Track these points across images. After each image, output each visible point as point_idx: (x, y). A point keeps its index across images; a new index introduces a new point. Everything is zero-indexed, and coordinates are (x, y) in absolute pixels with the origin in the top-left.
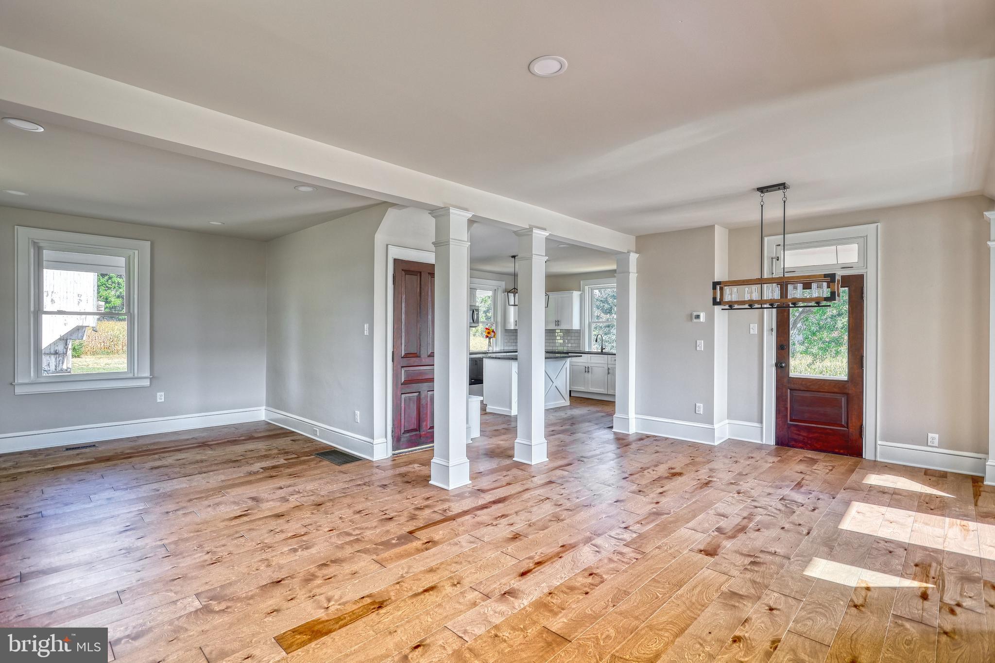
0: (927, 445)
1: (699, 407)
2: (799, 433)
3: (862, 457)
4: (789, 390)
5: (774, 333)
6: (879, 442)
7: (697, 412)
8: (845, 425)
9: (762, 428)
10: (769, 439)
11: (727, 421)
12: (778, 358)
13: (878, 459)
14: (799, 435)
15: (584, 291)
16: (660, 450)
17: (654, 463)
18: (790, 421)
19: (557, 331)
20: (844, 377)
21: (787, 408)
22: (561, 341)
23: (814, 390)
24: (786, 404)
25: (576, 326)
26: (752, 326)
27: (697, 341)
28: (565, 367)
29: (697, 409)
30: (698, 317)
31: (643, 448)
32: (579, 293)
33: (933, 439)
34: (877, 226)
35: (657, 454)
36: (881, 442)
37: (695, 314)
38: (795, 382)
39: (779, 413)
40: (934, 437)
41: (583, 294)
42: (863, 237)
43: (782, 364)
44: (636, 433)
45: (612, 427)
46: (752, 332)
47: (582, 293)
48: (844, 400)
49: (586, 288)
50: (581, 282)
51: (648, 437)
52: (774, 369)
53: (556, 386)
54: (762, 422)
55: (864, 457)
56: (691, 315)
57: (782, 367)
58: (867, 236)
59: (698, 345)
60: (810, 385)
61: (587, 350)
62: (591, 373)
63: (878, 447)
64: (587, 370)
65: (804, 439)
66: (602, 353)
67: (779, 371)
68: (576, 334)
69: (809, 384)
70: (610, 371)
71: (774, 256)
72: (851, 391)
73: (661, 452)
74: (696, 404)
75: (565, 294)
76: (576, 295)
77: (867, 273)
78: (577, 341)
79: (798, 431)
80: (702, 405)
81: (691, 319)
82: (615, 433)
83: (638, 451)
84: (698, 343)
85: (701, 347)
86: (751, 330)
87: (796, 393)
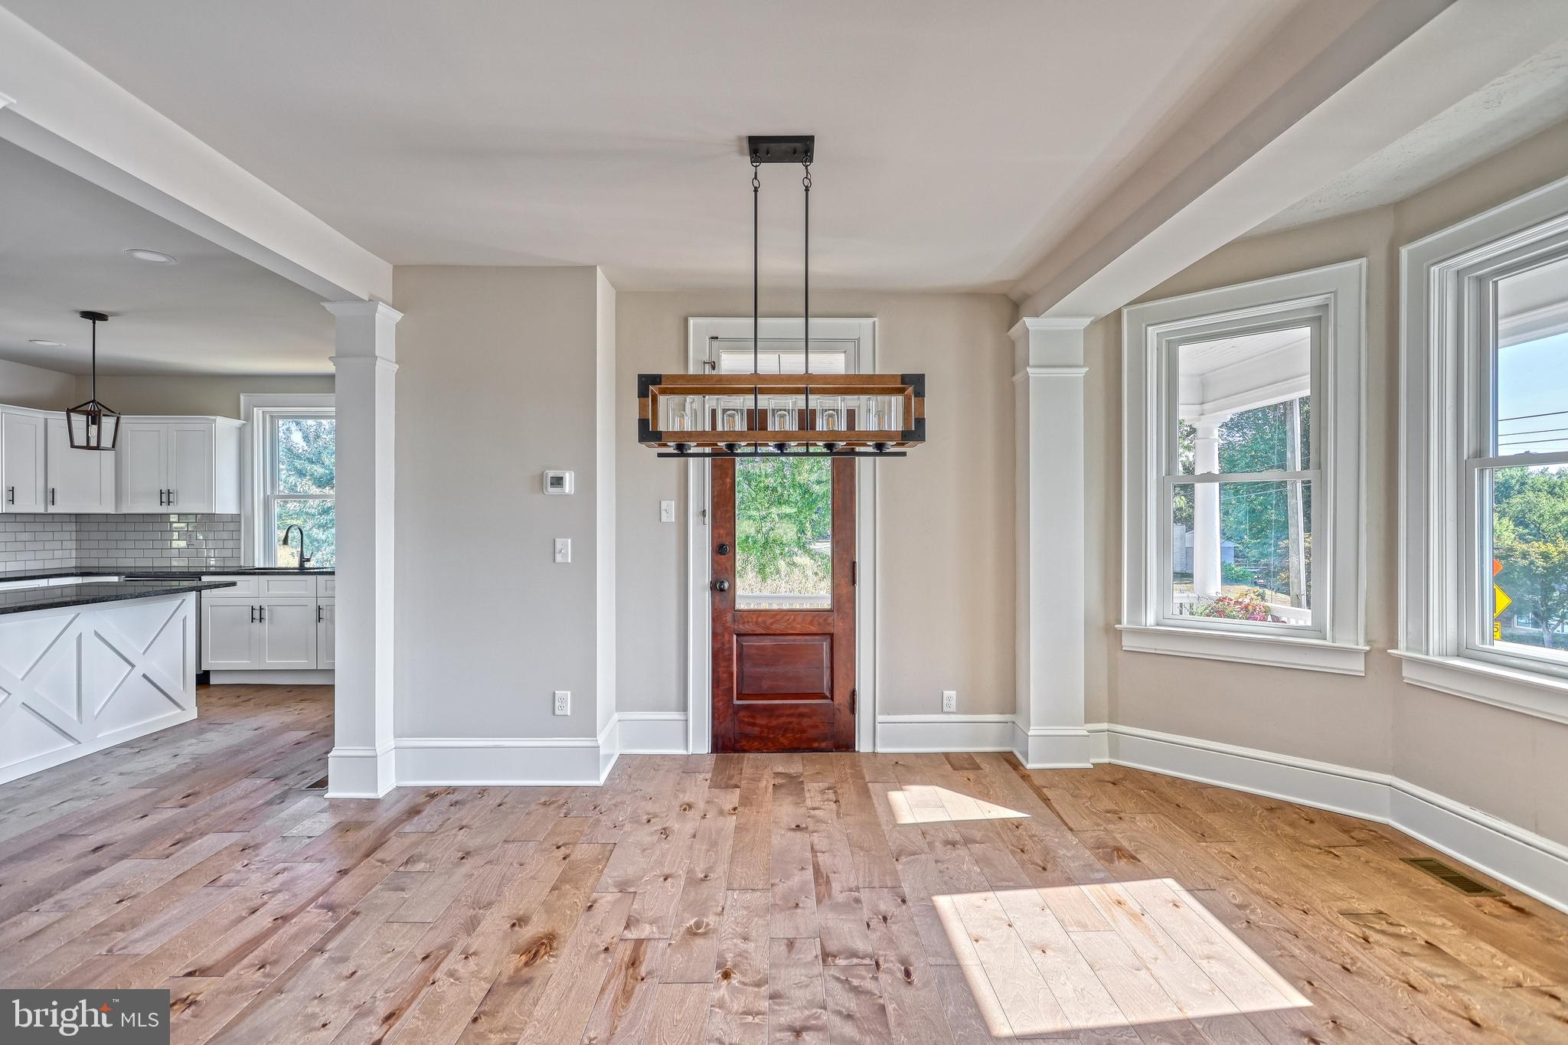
0: (942, 712)
1: (563, 700)
2: (751, 720)
3: (855, 750)
4: (735, 636)
5: (708, 519)
6: (879, 718)
7: (557, 712)
8: (828, 694)
9: (687, 720)
10: (701, 744)
11: (616, 716)
12: (714, 571)
13: (879, 750)
14: (753, 725)
15: (249, 418)
16: (474, 843)
17: (465, 913)
18: (738, 699)
19: (174, 518)
20: (826, 604)
21: (732, 674)
22: (183, 544)
23: (778, 632)
24: (731, 665)
25: (226, 503)
26: (664, 504)
27: (557, 540)
28: (179, 616)
29: (557, 704)
30: (558, 481)
31: (421, 849)
32: (237, 423)
33: (950, 699)
34: (874, 323)
35: (468, 866)
36: (881, 716)
37: (551, 473)
38: (746, 620)
39: (718, 687)
40: (950, 694)
41: (248, 428)
42: (853, 340)
43: (721, 587)
44: (398, 788)
45: (322, 784)
46: (664, 518)
47: (244, 424)
48: (826, 645)
49: (257, 413)
50: (242, 397)
51: (432, 795)
52: (708, 594)
53: (144, 676)
54: (685, 709)
55: (857, 750)
56: (542, 476)
57: (722, 590)
58: (859, 339)
59: (557, 550)
60: (772, 624)
61: (259, 563)
62: (271, 620)
63: (878, 726)
64: (257, 615)
65: (762, 732)
66: (302, 570)
67: (718, 598)
68: (232, 527)
69: (769, 621)
70: (323, 614)
71: (706, 359)
72: (838, 627)
73: (478, 851)
74: (554, 693)
75: (192, 424)
76: (225, 426)
77: (859, 407)
78: (230, 544)
79: (753, 717)
80: (569, 693)
81: (542, 487)
82: (335, 805)
83: (409, 868)
84: (558, 546)
85: (565, 555)
86: (663, 513)
87: (748, 642)
